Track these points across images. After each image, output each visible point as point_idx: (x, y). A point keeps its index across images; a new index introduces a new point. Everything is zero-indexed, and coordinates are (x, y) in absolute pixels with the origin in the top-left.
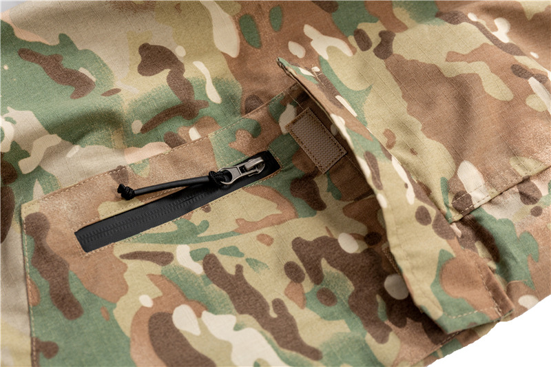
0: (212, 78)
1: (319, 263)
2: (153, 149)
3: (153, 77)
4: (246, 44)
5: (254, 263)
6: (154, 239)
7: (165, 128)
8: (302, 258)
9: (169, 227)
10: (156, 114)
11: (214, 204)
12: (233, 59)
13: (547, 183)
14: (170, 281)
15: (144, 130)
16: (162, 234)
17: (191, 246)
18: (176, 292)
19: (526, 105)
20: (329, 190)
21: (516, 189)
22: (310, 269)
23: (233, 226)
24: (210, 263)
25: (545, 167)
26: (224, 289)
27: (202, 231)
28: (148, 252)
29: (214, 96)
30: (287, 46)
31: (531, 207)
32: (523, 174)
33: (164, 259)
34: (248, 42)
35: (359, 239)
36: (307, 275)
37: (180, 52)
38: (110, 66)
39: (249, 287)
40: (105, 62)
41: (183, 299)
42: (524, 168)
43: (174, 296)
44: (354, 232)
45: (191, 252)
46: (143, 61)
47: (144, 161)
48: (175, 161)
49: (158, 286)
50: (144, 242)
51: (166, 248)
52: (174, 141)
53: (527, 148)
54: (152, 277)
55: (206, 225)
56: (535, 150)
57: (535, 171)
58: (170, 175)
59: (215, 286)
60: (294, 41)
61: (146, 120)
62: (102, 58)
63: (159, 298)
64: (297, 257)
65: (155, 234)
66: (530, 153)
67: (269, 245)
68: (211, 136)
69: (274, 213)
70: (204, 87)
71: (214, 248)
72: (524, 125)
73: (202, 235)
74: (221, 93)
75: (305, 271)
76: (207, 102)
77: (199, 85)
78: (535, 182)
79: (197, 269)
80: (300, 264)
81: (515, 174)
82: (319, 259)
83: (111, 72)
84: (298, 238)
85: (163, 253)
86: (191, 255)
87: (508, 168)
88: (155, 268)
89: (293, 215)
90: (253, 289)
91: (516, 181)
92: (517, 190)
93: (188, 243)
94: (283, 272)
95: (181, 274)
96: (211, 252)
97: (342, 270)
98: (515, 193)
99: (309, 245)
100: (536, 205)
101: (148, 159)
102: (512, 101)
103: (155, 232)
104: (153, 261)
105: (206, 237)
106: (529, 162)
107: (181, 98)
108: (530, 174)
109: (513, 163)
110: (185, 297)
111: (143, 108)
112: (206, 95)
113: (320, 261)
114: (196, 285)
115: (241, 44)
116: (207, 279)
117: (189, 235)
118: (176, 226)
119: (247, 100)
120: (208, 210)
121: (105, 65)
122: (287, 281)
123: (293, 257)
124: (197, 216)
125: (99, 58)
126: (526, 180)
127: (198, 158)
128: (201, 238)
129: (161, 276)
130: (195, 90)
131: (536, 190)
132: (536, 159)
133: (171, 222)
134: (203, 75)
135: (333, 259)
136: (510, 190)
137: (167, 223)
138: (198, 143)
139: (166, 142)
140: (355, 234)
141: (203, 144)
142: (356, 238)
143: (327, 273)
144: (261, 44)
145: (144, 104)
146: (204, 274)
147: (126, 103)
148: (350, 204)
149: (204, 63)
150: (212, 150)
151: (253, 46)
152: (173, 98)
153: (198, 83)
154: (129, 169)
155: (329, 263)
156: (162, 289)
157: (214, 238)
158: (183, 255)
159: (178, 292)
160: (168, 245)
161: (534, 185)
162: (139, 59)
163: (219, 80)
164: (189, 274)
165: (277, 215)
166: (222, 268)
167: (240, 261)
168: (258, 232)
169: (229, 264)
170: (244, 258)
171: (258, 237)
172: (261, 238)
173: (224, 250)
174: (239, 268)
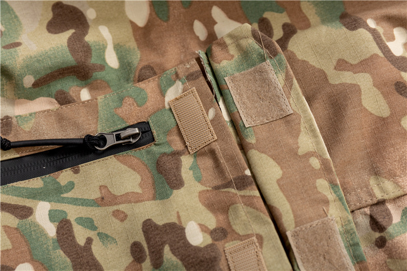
0: (114, 43)
1: (162, 249)
2: (43, 104)
3: (56, 35)
4: (154, 16)
5: (103, 237)
6: (19, 193)
7: (58, 86)
8: (148, 240)
9: (36, 183)
10: (49, 71)
11: (84, 167)
12: (140, 28)
13: (401, 209)
14: (23, 236)
15: (36, 85)
16: (27, 189)
17: (52, 205)
18: (25, 248)
19: (400, 125)
21: (367, 210)
22: (153, 252)
23: (95, 195)
24: (64, 227)
25: (403, 193)
26: (69, 256)
27: (67, 192)
28: (10, 204)
29: (112, 60)
30: (192, 25)
31: (377, 235)
32: (379, 195)
33: (24, 212)
34: (157, 14)
35: (205, 232)
36: (148, 257)
37: (90, 14)
38: (21, 18)
39: (94, 259)
40: (18, 14)
41: (29, 258)
42: (383, 190)
43: (22, 252)
44: (203, 223)
45: (50, 211)
46: (54, 18)
47: (31, 115)
48: (61, 118)
49: (10, 239)
50: (8, 194)
51: (28, 203)
52: (64, 99)
53: (390, 170)
54: (6, 228)
55: (71, 186)
56: (398, 173)
57: (392, 195)
58: (53, 132)
59: (62, 252)
60: (200, 20)
61: (38, 77)
62: (15, 9)
63: (7, 250)
64: (144, 239)
65: (20, 188)
66: (392, 176)
67: (122, 220)
68: (100, 98)
69: (135, 191)
70: (104, 51)
71: (73, 213)
72: (393, 146)
73: (65, 195)
74: (121, 59)
75: (147, 253)
76: (104, 67)
77: (99, 49)
78: (390, 206)
79: (51, 230)
80: (145, 245)
81: (371, 195)
82: (163, 244)
83: (20, 24)
84: (149, 220)
85: (24, 207)
86: (49, 215)
87: (367, 186)
88: (13, 221)
89: (151, 196)
90: (97, 261)
91: (370, 202)
92: (368, 212)
93: (50, 201)
94: (129, 250)
95: (34, 231)
96: (68, 218)
97: (182, 260)
98: (366, 214)
99: (157, 229)
100: (382, 234)
101: (35, 113)
102: (387, 118)
103: (21, 186)
104: (13, 213)
105: (68, 198)
106: (389, 185)
107: (76, 60)
108: (386, 197)
109: (372, 182)
110: (31, 255)
111: (37, 64)
112: (104, 60)
113: (163, 247)
114: (45, 246)
115: (151, 15)
116: (57, 244)
117: (53, 193)
118: (42, 182)
119: (141, 69)
120: (77, 172)
121: (16, 17)
122: (131, 259)
123: (141, 238)
124: (65, 176)
125: (12, 10)
126: (381, 203)
127: (82, 119)
128: (63, 198)
129: (16, 229)
130: (94, 53)
131: (389, 216)
132: (396, 184)
133: (39, 178)
134: (105, 40)
135: (176, 247)
136: (362, 210)
137: (35, 179)
138: (85, 104)
139: (56, 99)
140: (203, 225)
141: (91, 105)
142: (202, 230)
143: (167, 260)
144: (168, 17)
145: (38, 61)
146: (56, 237)
147: (21, 59)
148: (208, 191)
149: (108, 28)
150: (98, 112)
151: (160, 19)
152: (69, 59)
153: (98, 47)
154: (14, 121)
155: (171, 250)
156: (12, 242)
157: (75, 201)
158: (42, 211)
159: (26, 248)
160: (30, 200)
161: (387, 209)
162: (50, 15)
163: (121, 47)
164: (42, 233)
165: (137, 193)
166: (74, 237)
167: (92, 234)
168: (115, 208)
169: (81, 235)
170: (96, 232)
171: (114, 212)
172: (116, 214)
173: (81, 221)
174: (89, 241)
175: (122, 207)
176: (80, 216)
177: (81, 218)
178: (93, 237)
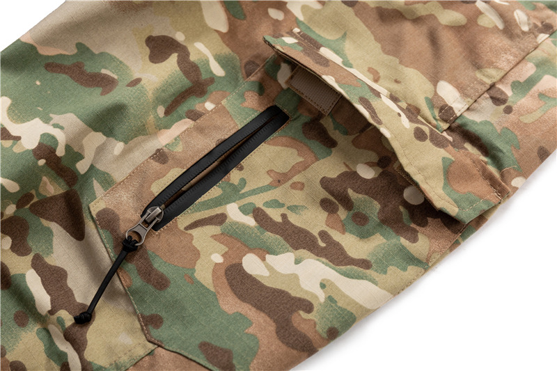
0: (213, 55)
1: (347, 194)
2: (182, 126)
3: (165, 62)
4: (233, 19)
5: (293, 208)
6: (208, 205)
7: (184, 108)
8: (332, 193)
9: (215, 192)
10: (174, 97)
11: (244, 162)
12: (225, 33)
13: (509, 85)
14: (231, 236)
15: (167, 113)
16: (211, 200)
17: (237, 203)
18: (239, 244)
19: (478, 25)
20: (335, 129)
21: (486, 95)
22: (341, 200)
23: (267, 180)
24: (258, 214)
25: (505, 73)
26: (277, 234)
27: (242, 188)
28: (205, 218)
29: (217, 70)
30: (267, 13)
31: (503, 107)
32: (489, 82)
33: (220, 219)
34: (234, 16)
35: (373, 166)
36: (339, 205)
37: (180, 37)
38: (125, 62)
39: (296, 227)
40: (121, 59)
41: (247, 249)
42: (488, 76)
43: (238, 248)
44: (368, 161)
45: (239, 208)
46: (151, 52)
47: (176, 139)
48: (201, 130)
49: (222, 243)
50: (200, 211)
51: (218, 211)
52: (194, 115)
53: (487, 60)
54: (214, 237)
55: (243, 182)
56: (494, 61)
57: (498, 78)
58: (205, 144)
59: (270, 233)
60: (272, 7)
61: (167, 105)
62: (117, 56)
63: (226, 253)
64: (327, 194)
65: (206, 201)
66: (491, 64)
67: (302, 189)
68: (224, 102)
69: (298, 161)
70: (209, 65)
71: (259, 201)
72: (480, 42)
73: (243, 191)
74: (223, 65)
75: (337, 203)
76: (213, 79)
77: (204, 64)
78: (499, 86)
79: (250, 221)
80: (332, 198)
81: (483, 83)
82: (345, 190)
83: (127, 67)
84: (324, 177)
85: (217, 216)
86: (241, 211)
87: (476, 79)
88: (214, 230)
89: (314, 159)
90: (300, 228)
91: (485, 89)
92: (488, 96)
93: (234, 201)
94: (320, 208)
95: (237, 228)
96: (257, 206)
97: (367, 194)
98: (486, 98)
99: (335, 181)
100: (506, 105)
101: (178, 136)
102: (466, 24)
103: (206, 199)
104: (211, 224)
105: (246, 192)
106: (491, 71)
107: (191, 81)
108: (494, 80)
109: (479, 75)
110: (247, 247)
111: (163, 94)
112: (211, 72)
113: (347, 192)
114: (254, 235)
115: (229, 19)
116: (261, 229)
117: (234, 193)
118: (220, 189)
119: (245, 66)
120: (241, 169)
121: (121, 62)
122: (325, 214)
123: (324, 194)
124: (235, 176)
125: (115, 57)
126: (492, 86)
128: (243, 194)
129: (222, 234)
130: (202, 70)
131: (502, 93)
132: (496, 68)
133: (215, 187)
134: (205, 55)
135: (357, 187)
136: (482, 96)
137: (212, 189)
138: (215, 111)
139: (189, 118)
140: (369, 163)
141: (220, 110)
142: (370, 166)
143: (355, 200)
144: (245, 15)
145: (163, 91)
146: (257, 225)
148: (357, 137)
149: (203, 43)
150: (228, 112)
151: (239, 19)
152: (186, 82)
153: (202, 63)
154: (166, 150)
155: (354, 191)
156: (226, 245)
157: (254, 192)
158: (233, 211)
159: (240, 244)
160: (219, 207)
161: (499, 89)
162: (148, 51)
163: (219, 56)
164: (244, 226)
165: (301, 162)
166: (271, 219)
167: (283, 210)
168: (290, 182)
169: (275, 215)
170: (285, 207)
171: (291, 186)
172: (294, 186)
173: (267, 204)
174: (284, 216)
175: (296, 179)
176: (265, 201)
177: (267, 202)
178: (285, 213)
